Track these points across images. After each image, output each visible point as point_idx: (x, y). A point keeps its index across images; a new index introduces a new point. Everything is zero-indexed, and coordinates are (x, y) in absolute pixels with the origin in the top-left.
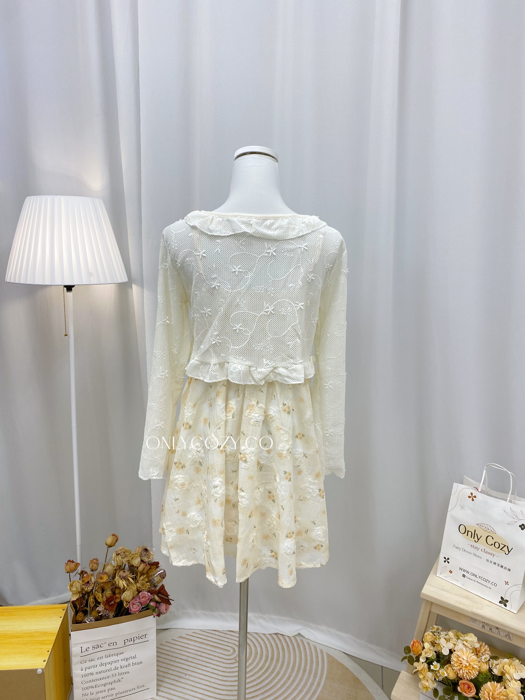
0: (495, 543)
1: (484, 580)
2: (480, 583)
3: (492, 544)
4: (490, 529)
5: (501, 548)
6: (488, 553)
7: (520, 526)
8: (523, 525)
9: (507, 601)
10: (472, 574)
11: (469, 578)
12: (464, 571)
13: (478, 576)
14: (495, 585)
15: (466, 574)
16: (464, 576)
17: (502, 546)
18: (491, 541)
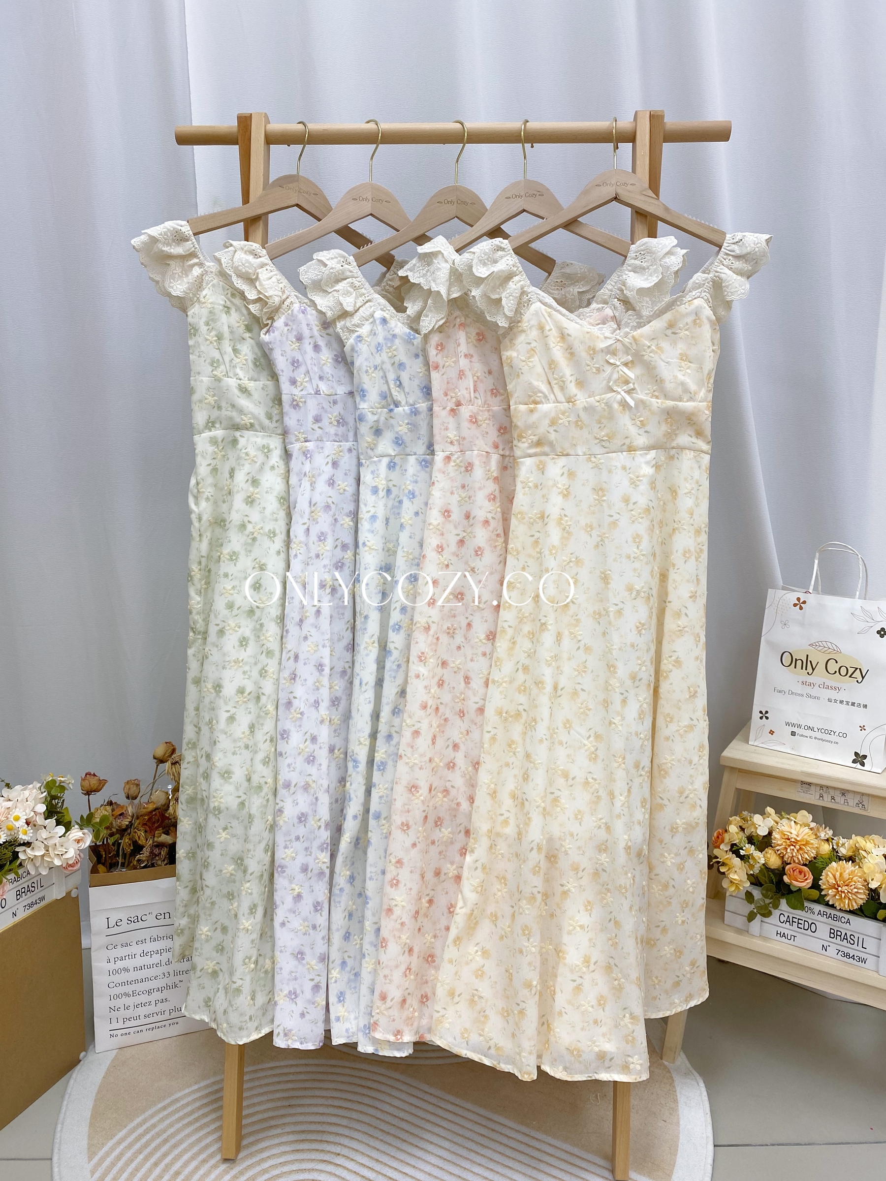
0: (841, 667)
1: (826, 732)
2: (819, 739)
3: (836, 672)
4: (831, 647)
5: (850, 673)
6: (829, 687)
7: (878, 632)
8: (883, 629)
9: (865, 757)
10: (806, 728)
11: (802, 736)
12: (793, 725)
13: (816, 729)
14: (845, 735)
15: (795, 729)
16: (793, 734)
17: (851, 671)
18: (833, 667)
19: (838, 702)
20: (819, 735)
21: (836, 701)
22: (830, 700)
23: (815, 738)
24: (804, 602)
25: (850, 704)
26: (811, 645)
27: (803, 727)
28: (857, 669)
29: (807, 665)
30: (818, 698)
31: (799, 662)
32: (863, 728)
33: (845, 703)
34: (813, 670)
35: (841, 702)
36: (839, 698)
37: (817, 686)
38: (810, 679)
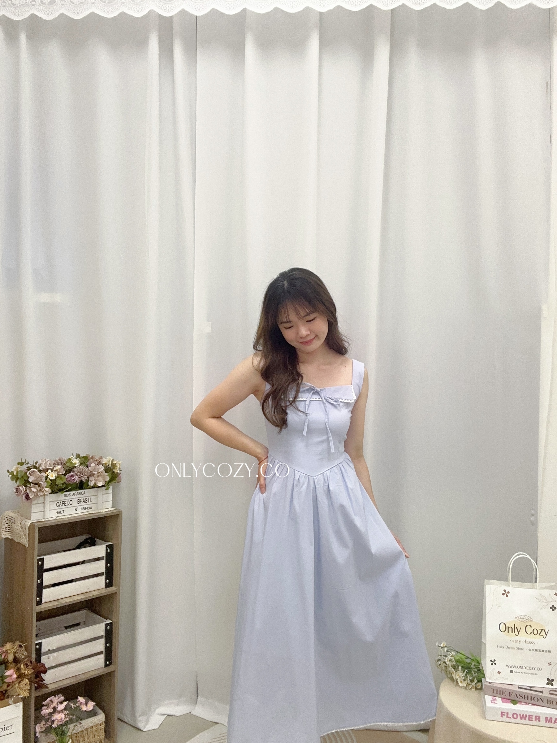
0: (533, 630)
1: (530, 668)
2: (526, 673)
3: (531, 633)
4: (527, 618)
5: (539, 633)
6: (529, 643)
7: (551, 608)
8: (553, 606)
9: (553, 680)
10: (518, 667)
11: (517, 672)
12: (511, 667)
13: (524, 668)
14: (540, 669)
15: (513, 669)
16: (512, 672)
17: (539, 631)
18: (529, 630)
19: (535, 650)
20: (526, 671)
21: (533, 650)
22: (530, 650)
23: (524, 673)
24: (508, 592)
25: (541, 651)
26: (515, 618)
27: (516, 667)
28: (542, 630)
29: (515, 629)
30: (524, 649)
31: (510, 629)
32: (550, 664)
33: (538, 651)
34: (519, 632)
35: (536, 650)
36: (535, 648)
37: (521, 642)
38: (517, 638)
